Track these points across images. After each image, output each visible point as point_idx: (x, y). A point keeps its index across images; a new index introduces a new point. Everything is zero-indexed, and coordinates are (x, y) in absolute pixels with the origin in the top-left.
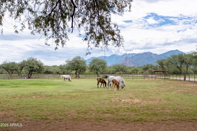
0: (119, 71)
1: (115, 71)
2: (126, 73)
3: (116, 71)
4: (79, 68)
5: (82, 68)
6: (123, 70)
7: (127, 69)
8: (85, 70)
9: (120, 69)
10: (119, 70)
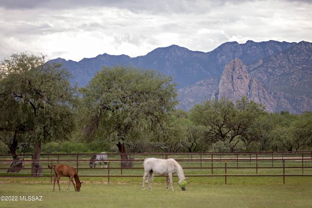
0: (223, 137)
1: (207, 134)
2: (263, 150)
3: (210, 139)
4: (42, 121)
5: (54, 122)
6: (250, 130)
7: (267, 128)
8: (69, 130)
9: (230, 127)
10: (225, 130)
